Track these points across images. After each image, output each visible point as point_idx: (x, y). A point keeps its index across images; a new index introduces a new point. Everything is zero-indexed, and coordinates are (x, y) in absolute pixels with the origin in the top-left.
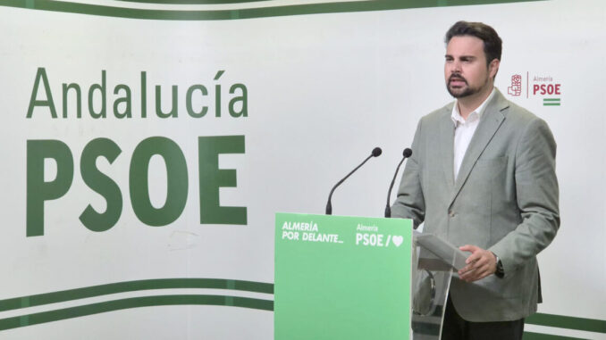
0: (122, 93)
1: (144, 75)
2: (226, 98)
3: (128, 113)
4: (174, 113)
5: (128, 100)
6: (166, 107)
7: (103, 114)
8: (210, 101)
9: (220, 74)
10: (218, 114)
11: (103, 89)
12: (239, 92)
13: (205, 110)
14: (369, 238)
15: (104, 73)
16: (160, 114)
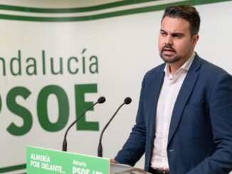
0: (31, 62)
1: (43, 52)
2: (88, 63)
3: (35, 72)
4: (61, 72)
5: (35, 65)
6: (57, 69)
7: (20, 73)
8: (80, 65)
9: (84, 50)
10: (84, 72)
11: (19, 60)
12: (94, 60)
13: (77, 70)
14: (80, 171)
15: (19, 52)
16: (53, 72)
